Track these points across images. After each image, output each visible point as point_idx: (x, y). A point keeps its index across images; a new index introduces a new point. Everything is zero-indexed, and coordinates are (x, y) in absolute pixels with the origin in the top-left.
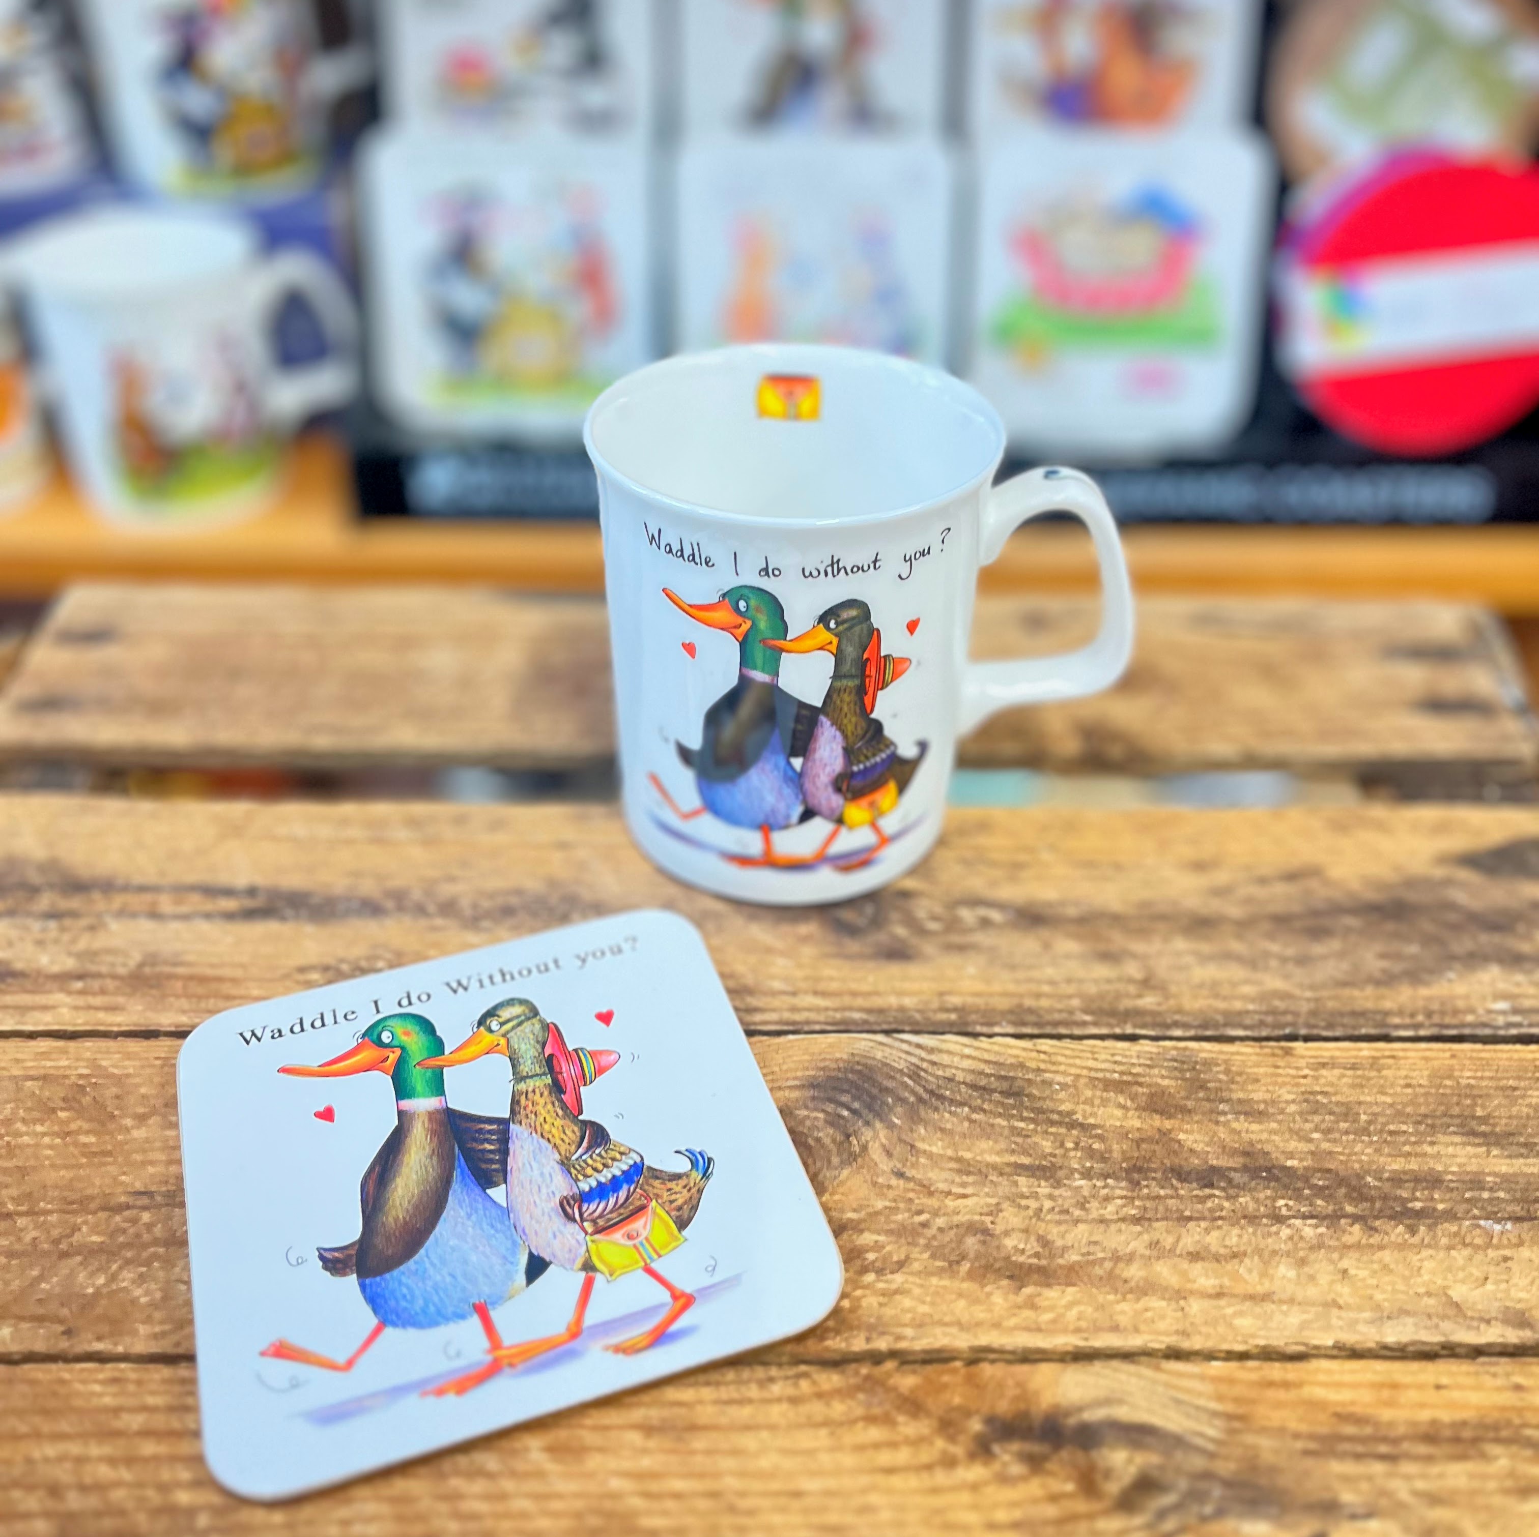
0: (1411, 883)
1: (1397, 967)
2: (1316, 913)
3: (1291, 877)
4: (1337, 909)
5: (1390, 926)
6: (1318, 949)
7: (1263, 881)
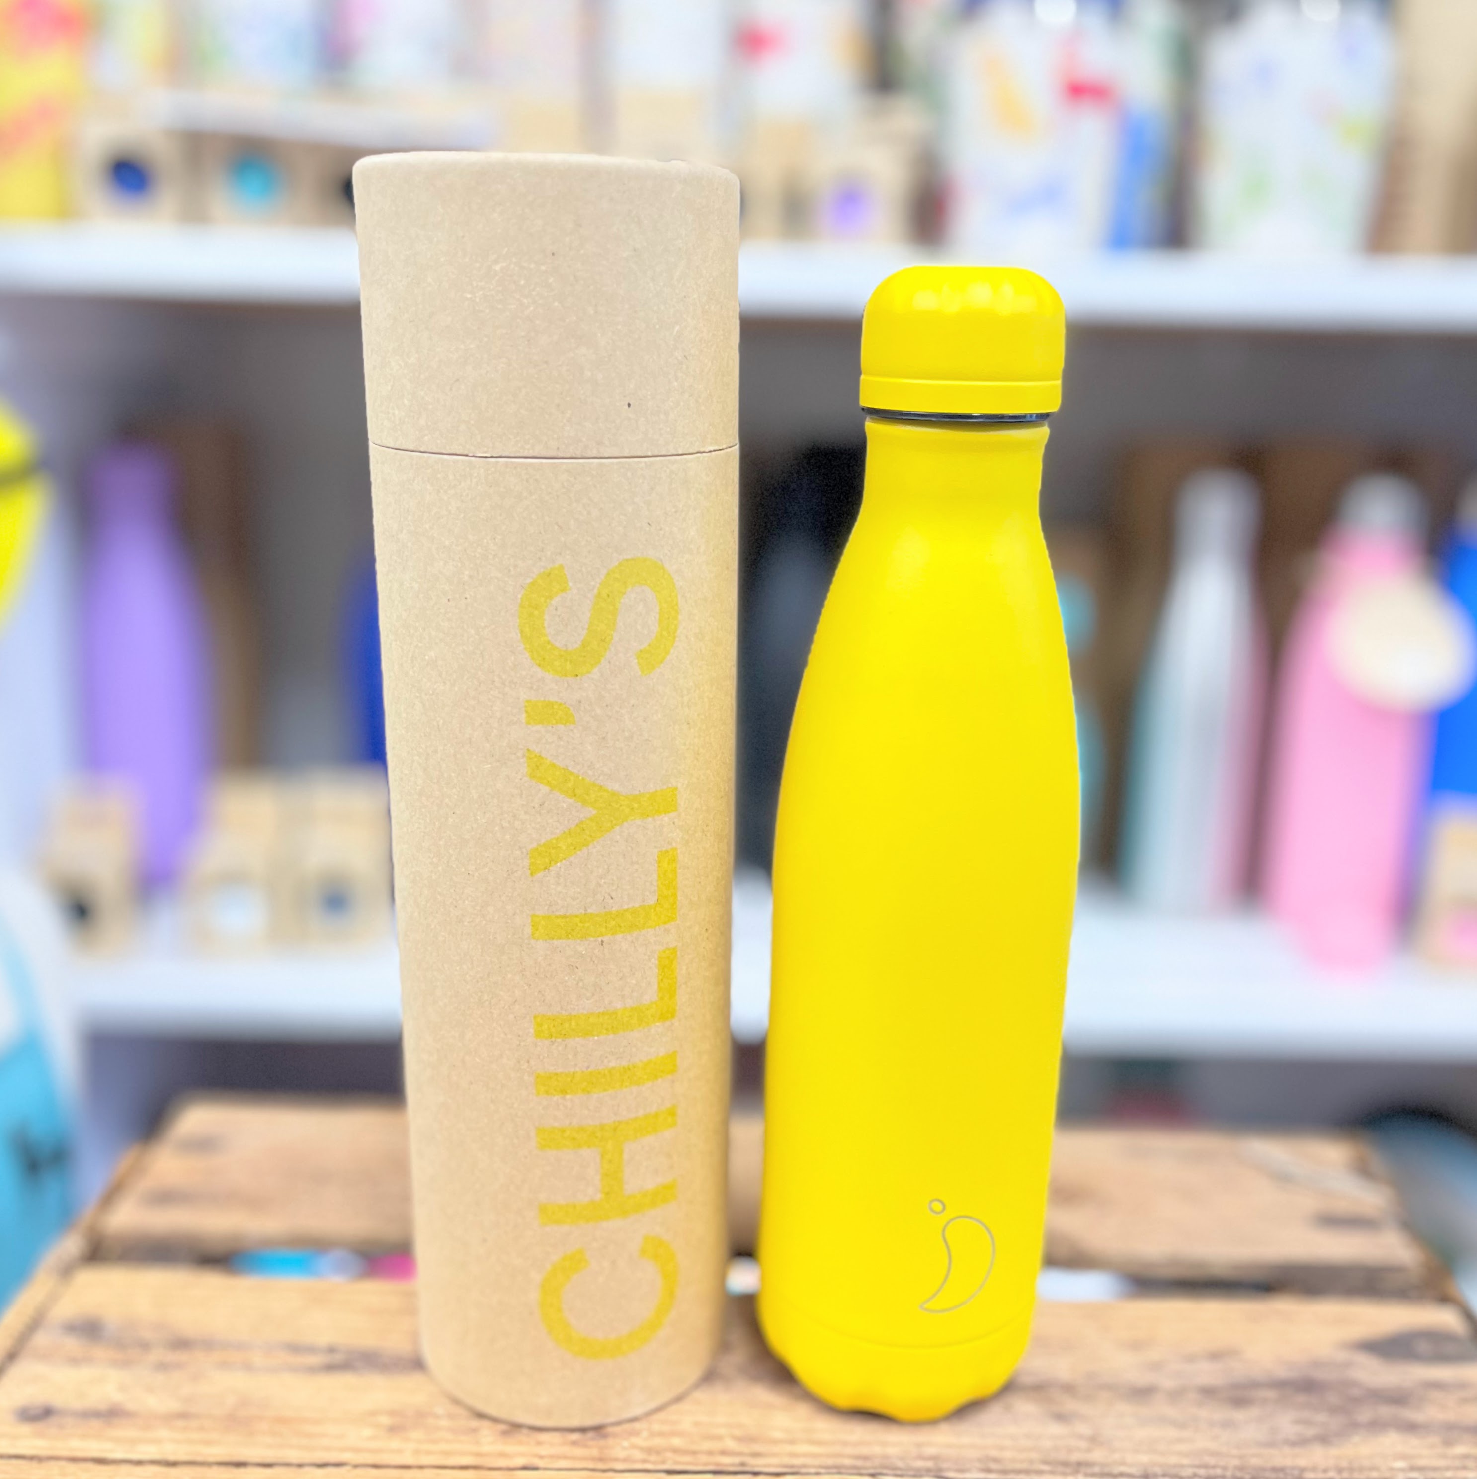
0: (1317, 1364)
1: (1311, 1432)
2: (1236, 1386)
3: (1215, 1356)
4: (1255, 1385)
5: (1301, 1398)
6: (1239, 1415)
7: (1191, 1358)
